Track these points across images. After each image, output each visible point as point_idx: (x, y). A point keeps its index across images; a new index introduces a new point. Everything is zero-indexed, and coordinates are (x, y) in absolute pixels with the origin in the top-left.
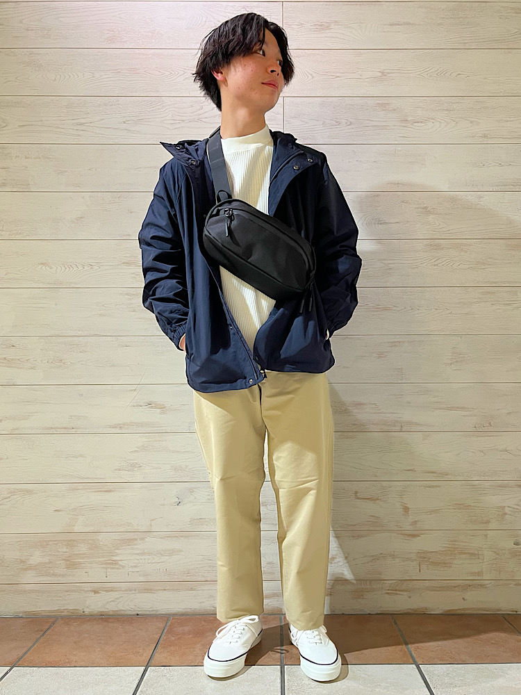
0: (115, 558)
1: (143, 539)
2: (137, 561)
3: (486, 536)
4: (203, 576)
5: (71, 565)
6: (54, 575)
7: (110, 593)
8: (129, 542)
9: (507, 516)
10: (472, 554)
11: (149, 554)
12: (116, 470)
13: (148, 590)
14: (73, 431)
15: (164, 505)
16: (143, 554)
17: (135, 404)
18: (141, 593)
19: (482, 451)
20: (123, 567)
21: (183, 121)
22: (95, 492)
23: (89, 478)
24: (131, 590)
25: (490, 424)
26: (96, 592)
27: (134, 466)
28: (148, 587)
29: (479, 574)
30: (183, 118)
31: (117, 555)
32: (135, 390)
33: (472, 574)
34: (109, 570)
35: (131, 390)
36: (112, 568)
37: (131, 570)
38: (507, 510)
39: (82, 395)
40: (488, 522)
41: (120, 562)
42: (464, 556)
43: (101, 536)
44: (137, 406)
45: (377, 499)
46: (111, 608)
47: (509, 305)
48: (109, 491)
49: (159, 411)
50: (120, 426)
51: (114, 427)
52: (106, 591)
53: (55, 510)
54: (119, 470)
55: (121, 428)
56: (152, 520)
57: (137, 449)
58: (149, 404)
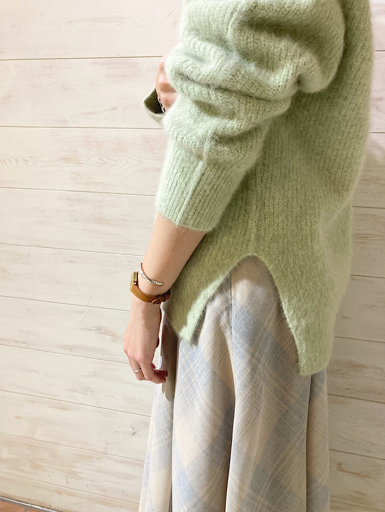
0: (73, 469)
1: (98, 458)
2: (94, 477)
5: (36, 466)
8: (85, 458)
11: (106, 473)
13: (105, 504)
14: (24, 345)
15: (118, 432)
16: (100, 472)
17: (84, 327)
20: (82, 479)
22: (51, 407)
23: (44, 393)
24: (90, 499)
26: (59, 493)
27: (87, 390)
28: (105, 501)
31: (75, 467)
32: (83, 312)
36: (72, 478)
37: (89, 482)
39: (29, 310)
41: (79, 474)
43: (60, 448)
44: (87, 329)
45: (367, 476)
48: (64, 409)
49: (109, 338)
50: (71, 348)
51: (65, 348)
52: (69, 495)
53: (16, 417)
54: (73, 391)
55: (71, 349)
56: (107, 444)
57: (88, 374)
58: (99, 329)
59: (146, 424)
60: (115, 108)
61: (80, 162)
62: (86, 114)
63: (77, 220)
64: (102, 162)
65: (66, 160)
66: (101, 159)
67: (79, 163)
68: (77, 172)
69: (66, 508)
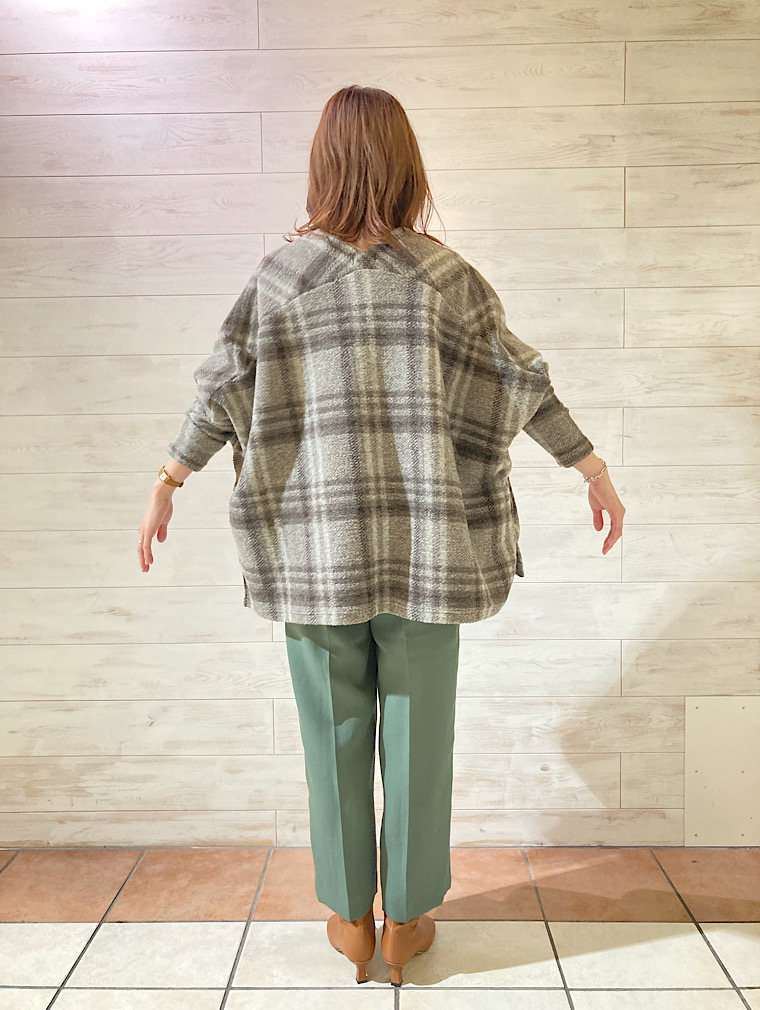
0: (80, 785)
1: (111, 764)
2: (106, 788)
3: (509, 760)
4: (182, 805)
5: (32, 793)
6: (13, 803)
7: (77, 823)
8: (95, 767)
9: (534, 738)
10: (492, 781)
11: (119, 780)
12: (79, 686)
13: (119, 821)
14: (26, 642)
15: (134, 726)
16: (113, 780)
17: (96, 611)
18: (111, 822)
19: (506, 663)
20: (91, 795)
21: (141, 266)
22: (57, 711)
24: (101, 820)
25: (515, 631)
26: (61, 822)
27: (98, 682)
28: (119, 818)
29: (500, 802)
30: (141, 263)
31: (83, 781)
32: (95, 595)
33: (491, 802)
34: (74, 798)
35: (90, 595)
36: (78, 796)
37: (99, 797)
38: (534, 731)
39: (33, 601)
40: (511, 745)
41: (86, 790)
42: (482, 783)
43: (64, 761)
44: (99, 613)
46: (80, 839)
47: (541, 489)
48: (70, 710)
49: (124, 618)
50: (80, 636)
51: (73, 637)
52: (73, 821)
53: (11, 732)
54: (82, 686)
55: (81, 638)
56: (121, 743)
57: (100, 663)
58: (112, 611)
59: (165, 710)
60: (129, 397)
61: (95, 445)
62: (103, 402)
63: (90, 501)
64: (117, 445)
65: (80, 444)
66: (116, 442)
67: (93, 446)
68: (92, 455)
69: (69, 841)
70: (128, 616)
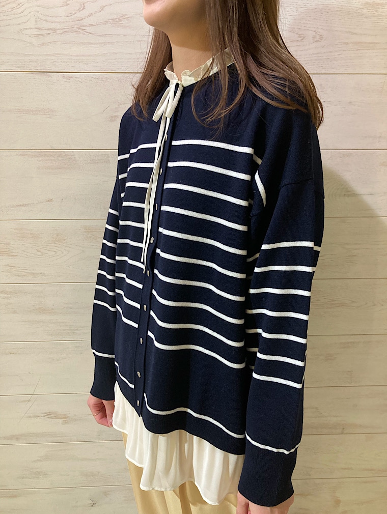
17: (31, 415)
21: (54, 30)
27: (39, 474)
30: (53, 26)
32: (29, 401)
35: (24, 401)
44: (34, 417)
48: (15, 496)
49: (60, 421)
50: (17, 438)
54: (23, 478)
57: (39, 459)
58: (48, 414)
59: (106, 494)
60: (51, 200)
61: (15, 254)
62: (18, 206)
63: (15, 312)
64: (39, 253)
66: (38, 251)
67: (13, 256)
68: (12, 265)
70: (65, 418)
